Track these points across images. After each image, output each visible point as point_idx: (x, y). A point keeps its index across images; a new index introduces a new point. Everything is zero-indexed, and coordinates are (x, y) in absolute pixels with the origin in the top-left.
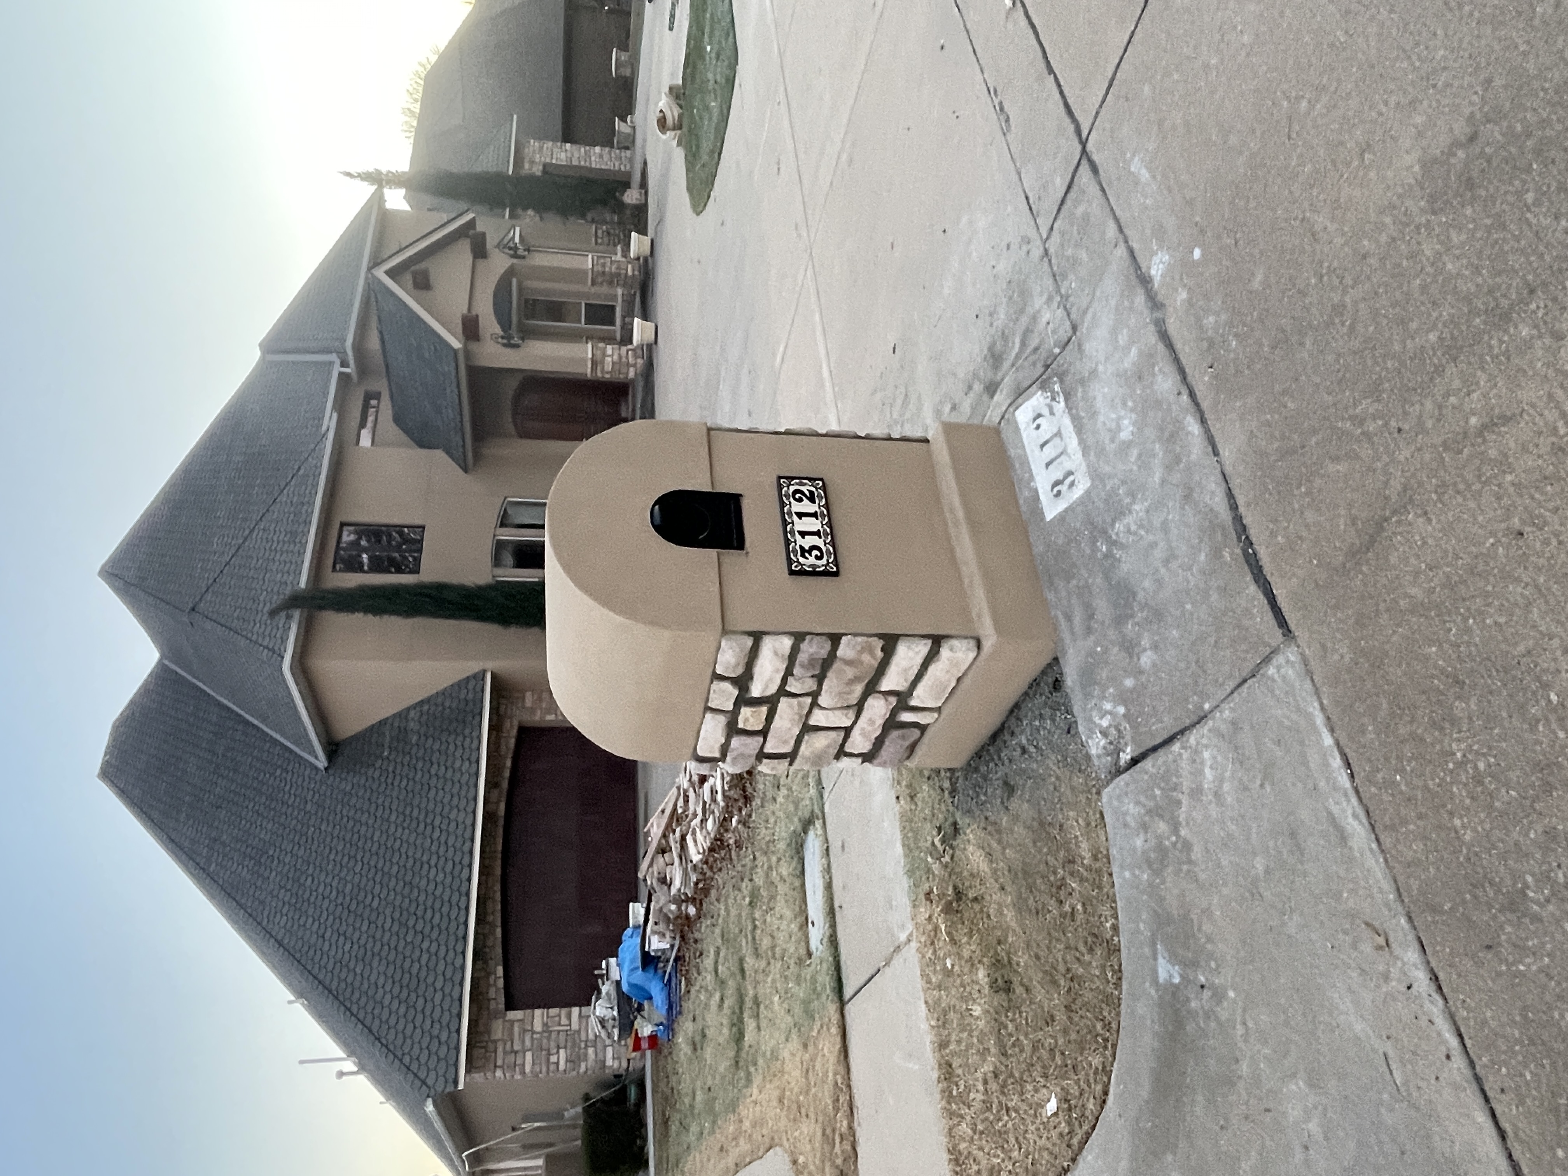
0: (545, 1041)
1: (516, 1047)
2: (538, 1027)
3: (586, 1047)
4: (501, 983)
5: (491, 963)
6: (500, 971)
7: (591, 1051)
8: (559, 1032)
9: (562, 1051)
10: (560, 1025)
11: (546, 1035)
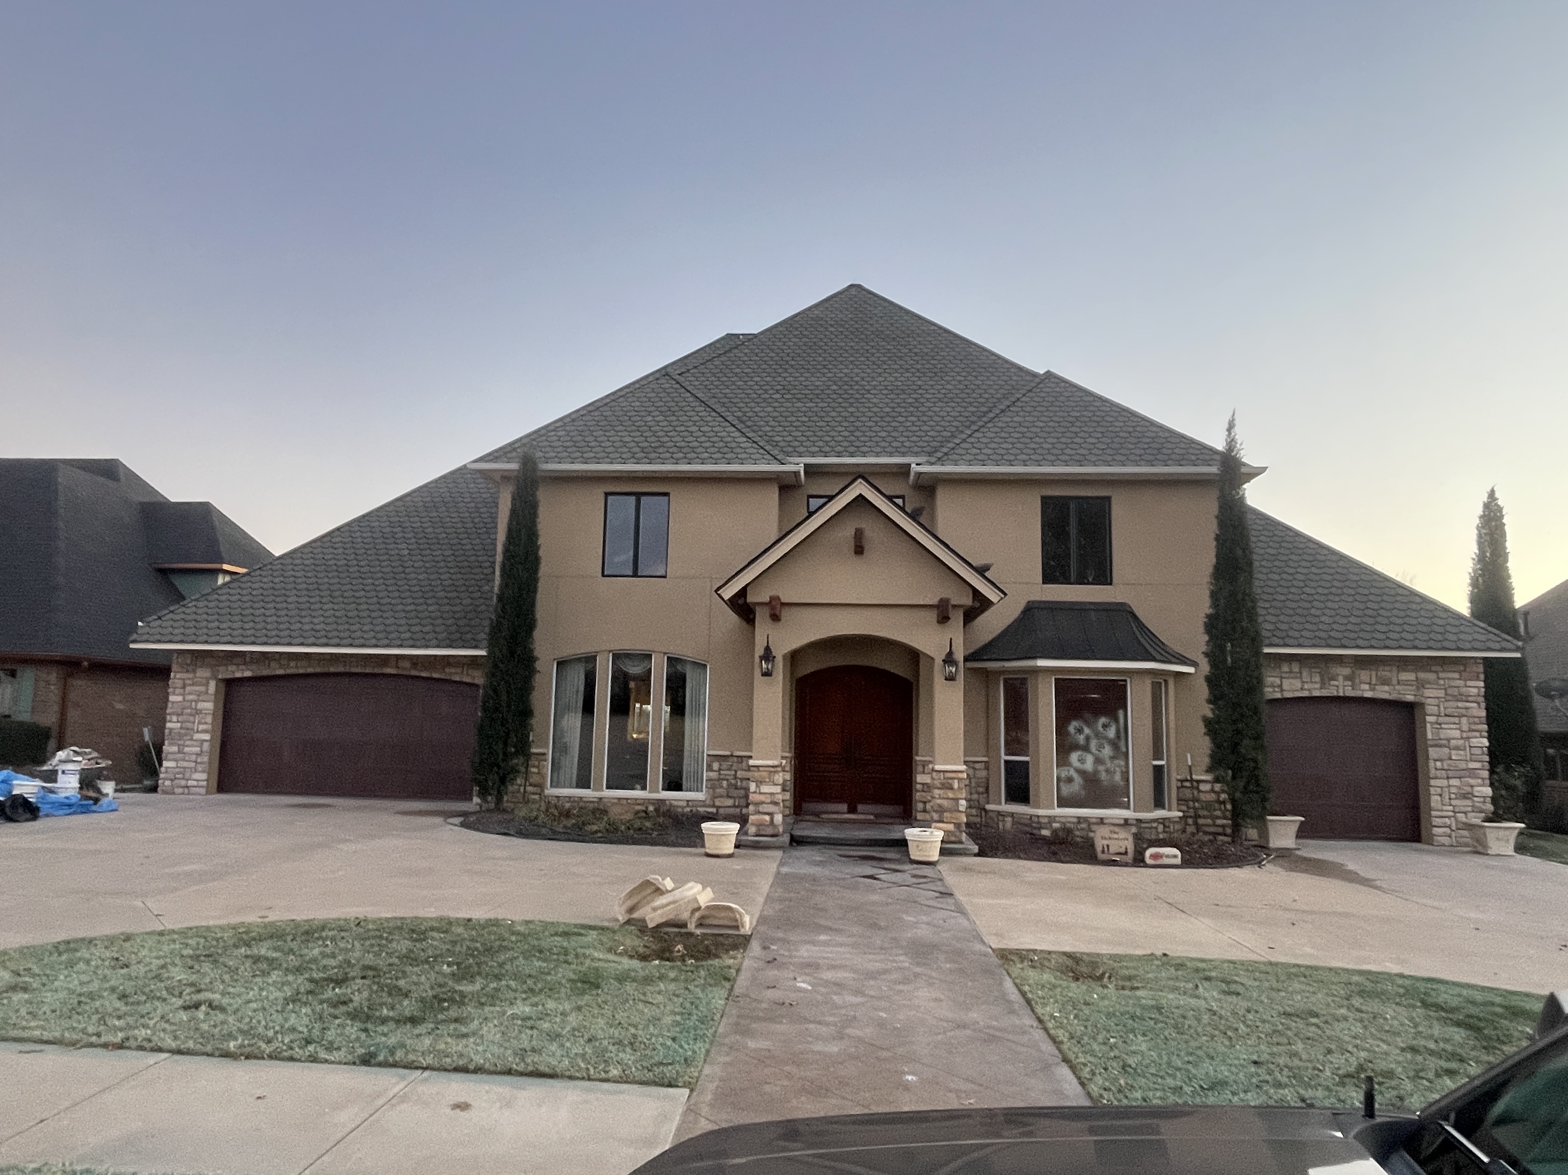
0: (189, 711)
1: (188, 689)
2: (201, 705)
3: (179, 746)
4: (238, 675)
5: (254, 667)
6: (248, 674)
7: (175, 749)
8: (194, 723)
9: (179, 725)
10: (199, 723)
11: (194, 712)
